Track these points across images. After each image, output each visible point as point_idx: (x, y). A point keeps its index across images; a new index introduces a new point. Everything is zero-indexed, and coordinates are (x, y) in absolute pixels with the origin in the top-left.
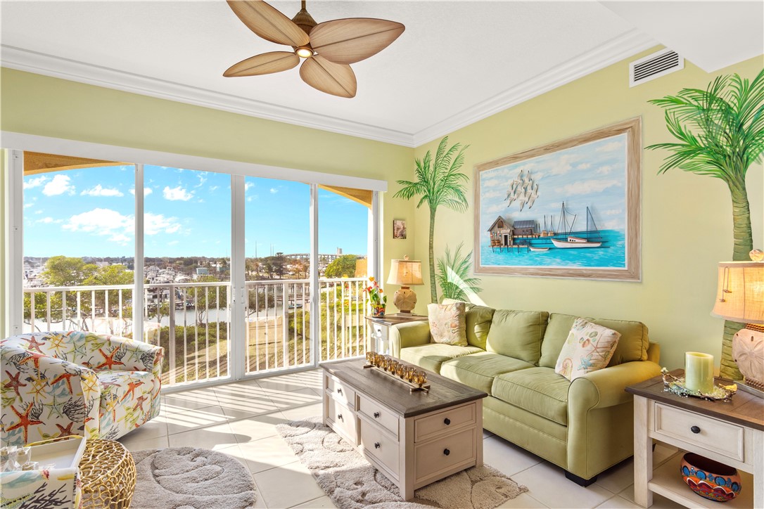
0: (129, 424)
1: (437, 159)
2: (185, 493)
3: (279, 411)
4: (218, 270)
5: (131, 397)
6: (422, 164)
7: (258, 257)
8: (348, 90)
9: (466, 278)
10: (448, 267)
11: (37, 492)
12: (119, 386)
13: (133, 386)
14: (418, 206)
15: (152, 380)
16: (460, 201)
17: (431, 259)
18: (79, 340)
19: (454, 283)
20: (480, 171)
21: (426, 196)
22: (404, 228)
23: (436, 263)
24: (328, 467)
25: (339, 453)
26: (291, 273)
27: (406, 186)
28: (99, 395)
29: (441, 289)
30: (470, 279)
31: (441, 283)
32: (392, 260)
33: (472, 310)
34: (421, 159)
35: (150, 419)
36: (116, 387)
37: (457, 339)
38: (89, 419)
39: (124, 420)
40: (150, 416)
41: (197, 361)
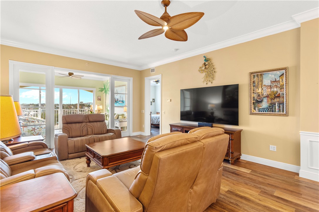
6: (104, 85)
10: (108, 107)
14: (103, 94)
17: (106, 105)
21: (105, 92)
22: (100, 98)
27: (101, 89)
31: (107, 110)
32: (96, 105)
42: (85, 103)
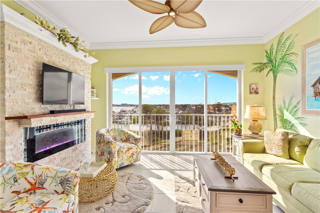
0: (128, 162)
1: (277, 47)
2: (130, 192)
3: (180, 170)
4: (194, 109)
5: (128, 153)
6: (269, 52)
7: (210, 104)
8: (202, 24)
9: (296, 117)
10: (284, 110)
11: (65, 176)
12: (124, 148)
13: (129, 149)
14: (267, 76)
15: (136, 148)
16: (292, 70)
17: (274, 105)
18: (120, 132)
19: (288, 119)
20: (306, 48)
21: (271, 69)
22: (257, 88)
23: (277, 107)
24: (184, 202)
25: (192, 197)
26: (224, 111)
27: (259, 65)
28: (117, 150)
29: (280, 123)
30: (299, 118)
31: (280, 119)
32: (247, 106)
33: (294, 137)
34: (268, 48)
35: (136, 162)
36: (123, 148)
37: (281, 154)
38: (114, 157)
39: (126, 160)
40: (136, 161)
41: (163, 144)
42: (223, 103)
